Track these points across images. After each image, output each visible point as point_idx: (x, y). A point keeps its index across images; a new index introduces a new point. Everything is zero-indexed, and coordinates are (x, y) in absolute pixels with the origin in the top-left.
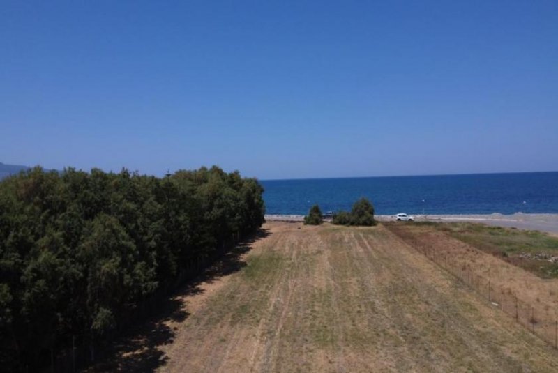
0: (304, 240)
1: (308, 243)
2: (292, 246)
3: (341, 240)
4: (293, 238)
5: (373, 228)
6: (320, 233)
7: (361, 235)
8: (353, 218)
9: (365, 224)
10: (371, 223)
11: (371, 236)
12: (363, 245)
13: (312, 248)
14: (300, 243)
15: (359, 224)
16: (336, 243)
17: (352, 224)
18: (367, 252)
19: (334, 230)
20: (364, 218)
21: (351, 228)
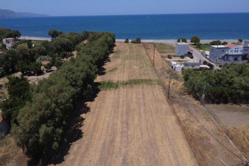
0: (125, 47)
1: (125, 48)
2: (122, 49)
3: (132, 47)
4: (122, 47)
5: (140, 44)
6: (128, 45)
7: (137, 46)
8: (136, 42)
9: (138, 43)
10: (140, 43)
11: (138, 46)
12: (136, 48)
13: (126, 49)
14: (124, 48)
15: (137, 43)
16: (131, 48)
17: (135, 43)
18: (136, 50)
19: (131, 44)
20: (138, 42)
21: (135, 44)
